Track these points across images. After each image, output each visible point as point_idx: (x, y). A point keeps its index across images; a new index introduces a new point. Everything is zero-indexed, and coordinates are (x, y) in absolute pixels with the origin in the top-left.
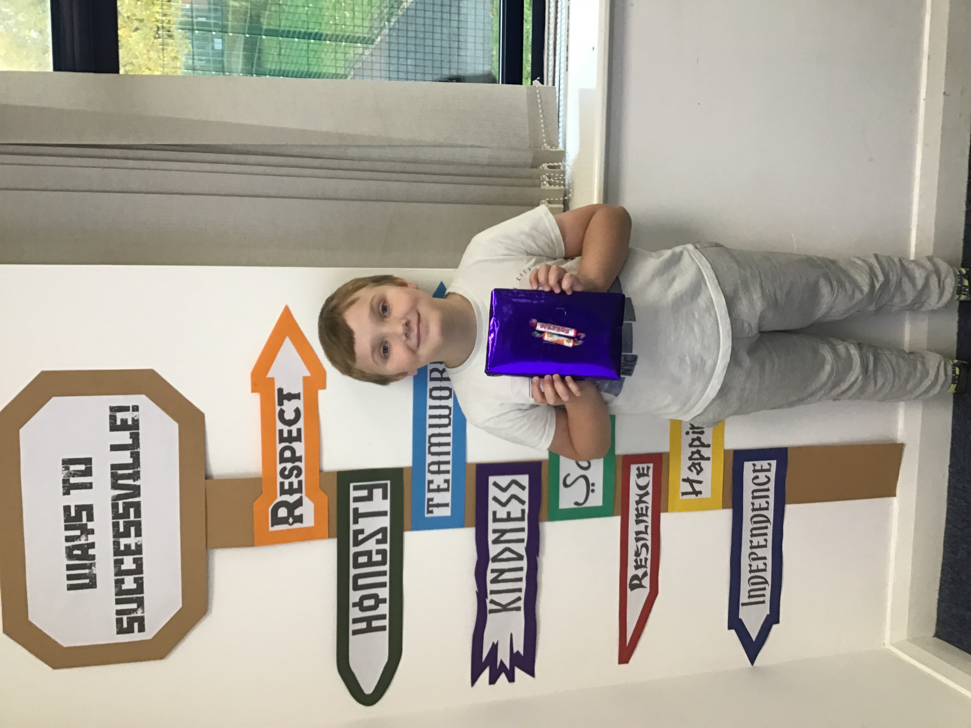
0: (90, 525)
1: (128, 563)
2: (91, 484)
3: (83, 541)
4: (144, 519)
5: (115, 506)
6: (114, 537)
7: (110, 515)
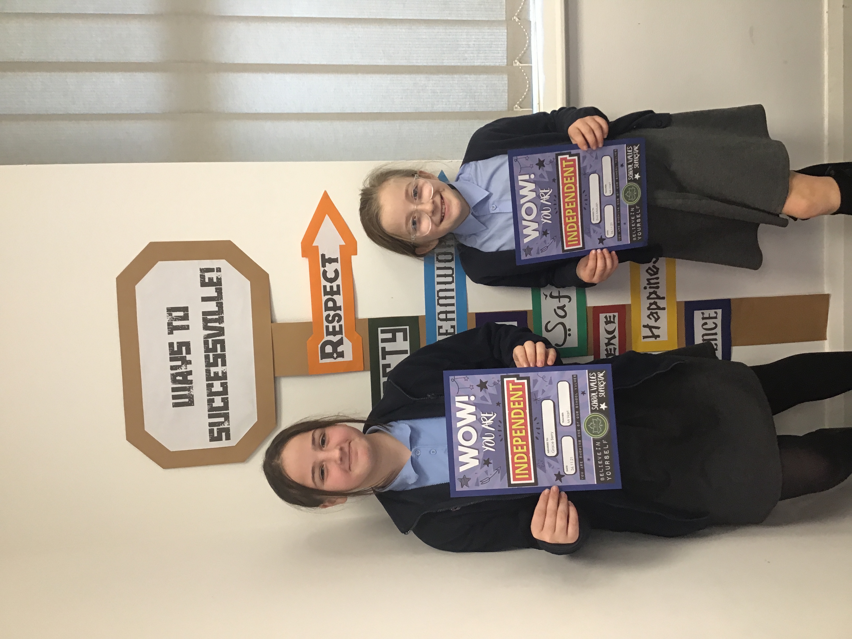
0: (188, 357)
1: (217, 387)
2: (188, 326)
3: (183, 369)
4: (227, 353)
5: (206, 343)
6: (206, 366)
7: (203, 349)
